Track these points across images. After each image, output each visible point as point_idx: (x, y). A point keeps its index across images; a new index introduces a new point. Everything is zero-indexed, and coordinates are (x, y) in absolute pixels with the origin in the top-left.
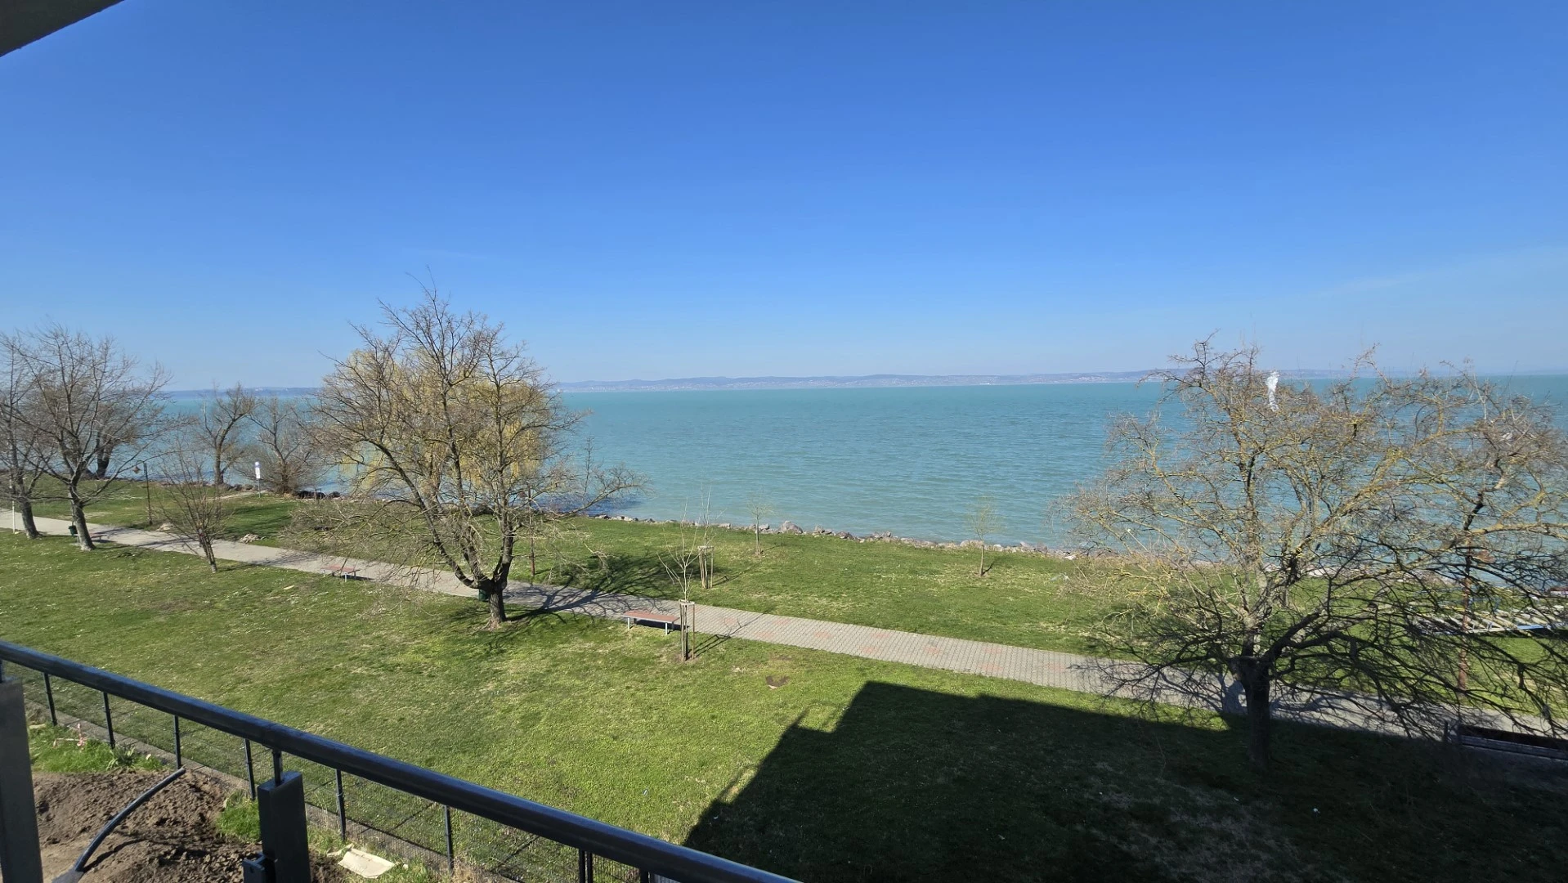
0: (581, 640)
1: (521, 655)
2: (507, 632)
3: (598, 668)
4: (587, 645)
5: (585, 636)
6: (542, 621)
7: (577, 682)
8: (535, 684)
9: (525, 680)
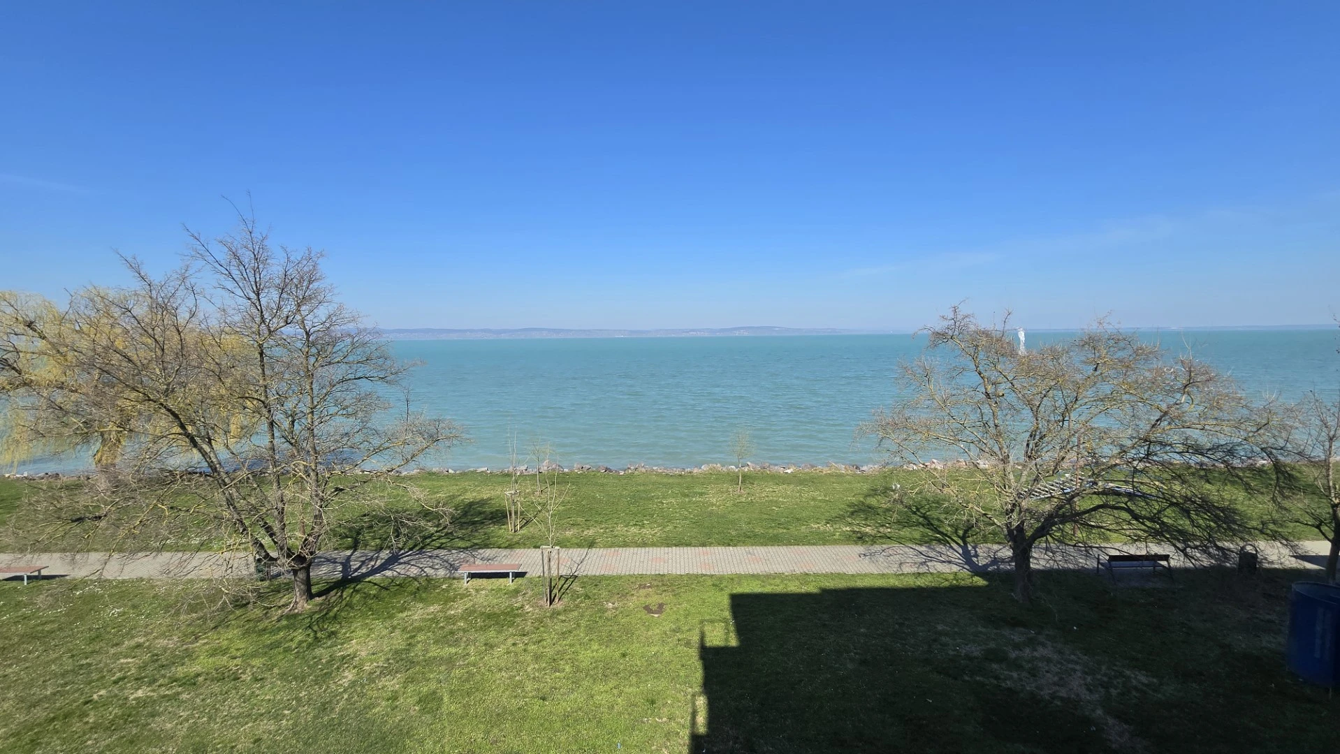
0: (421, 605)
1: (360, 633)
2: (321, 611)
3: (464, 631)
4: (431, 609)
5: (422, 600)
6: (357, 591)
7: (453, 650)
8: (402, 661)
9: (388, 660)
